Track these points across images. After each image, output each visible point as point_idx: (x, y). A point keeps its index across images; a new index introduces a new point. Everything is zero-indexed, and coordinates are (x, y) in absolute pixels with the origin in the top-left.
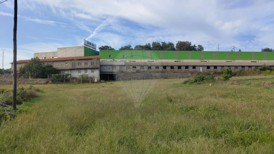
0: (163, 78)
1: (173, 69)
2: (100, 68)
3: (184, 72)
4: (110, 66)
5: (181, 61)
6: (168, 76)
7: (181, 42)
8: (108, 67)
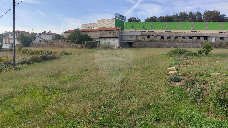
0: (173, 47)
1: (184, 40)
2: (121, 37)
3: (195, 43)
4: (129, 36)
5: (198, 31)
6: (178, 46)
7: (209, 11)
8: (127, 37)
